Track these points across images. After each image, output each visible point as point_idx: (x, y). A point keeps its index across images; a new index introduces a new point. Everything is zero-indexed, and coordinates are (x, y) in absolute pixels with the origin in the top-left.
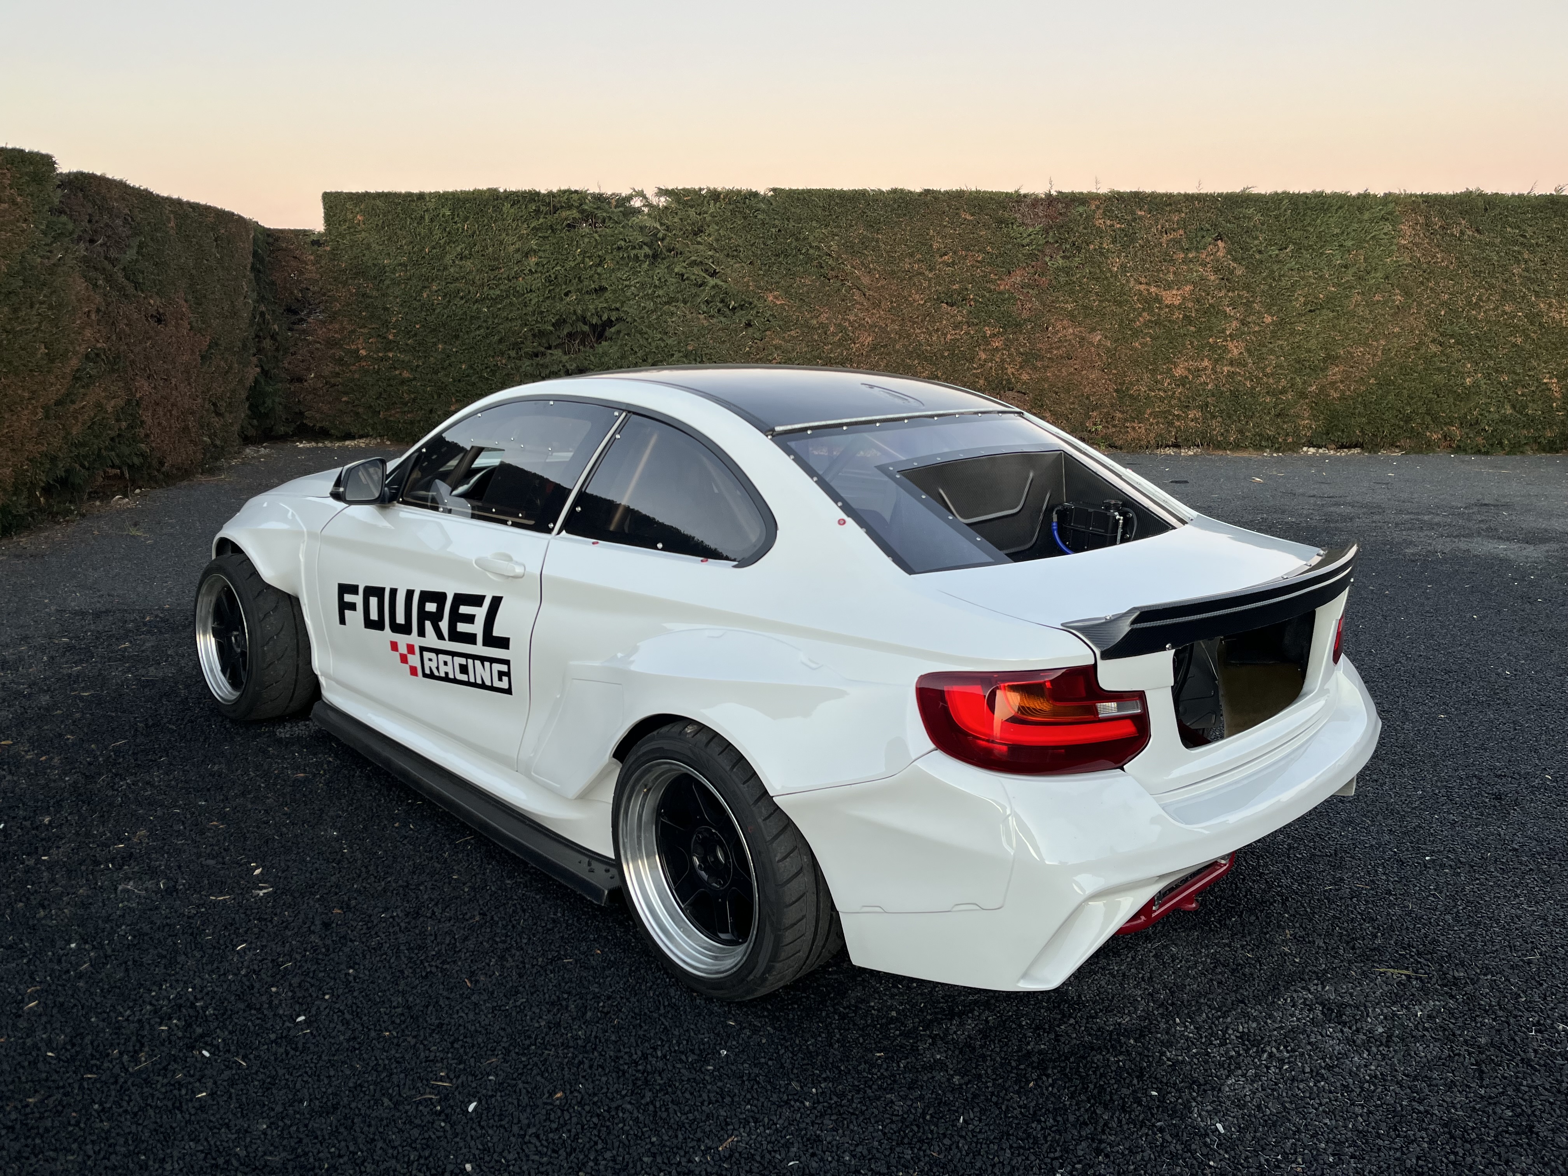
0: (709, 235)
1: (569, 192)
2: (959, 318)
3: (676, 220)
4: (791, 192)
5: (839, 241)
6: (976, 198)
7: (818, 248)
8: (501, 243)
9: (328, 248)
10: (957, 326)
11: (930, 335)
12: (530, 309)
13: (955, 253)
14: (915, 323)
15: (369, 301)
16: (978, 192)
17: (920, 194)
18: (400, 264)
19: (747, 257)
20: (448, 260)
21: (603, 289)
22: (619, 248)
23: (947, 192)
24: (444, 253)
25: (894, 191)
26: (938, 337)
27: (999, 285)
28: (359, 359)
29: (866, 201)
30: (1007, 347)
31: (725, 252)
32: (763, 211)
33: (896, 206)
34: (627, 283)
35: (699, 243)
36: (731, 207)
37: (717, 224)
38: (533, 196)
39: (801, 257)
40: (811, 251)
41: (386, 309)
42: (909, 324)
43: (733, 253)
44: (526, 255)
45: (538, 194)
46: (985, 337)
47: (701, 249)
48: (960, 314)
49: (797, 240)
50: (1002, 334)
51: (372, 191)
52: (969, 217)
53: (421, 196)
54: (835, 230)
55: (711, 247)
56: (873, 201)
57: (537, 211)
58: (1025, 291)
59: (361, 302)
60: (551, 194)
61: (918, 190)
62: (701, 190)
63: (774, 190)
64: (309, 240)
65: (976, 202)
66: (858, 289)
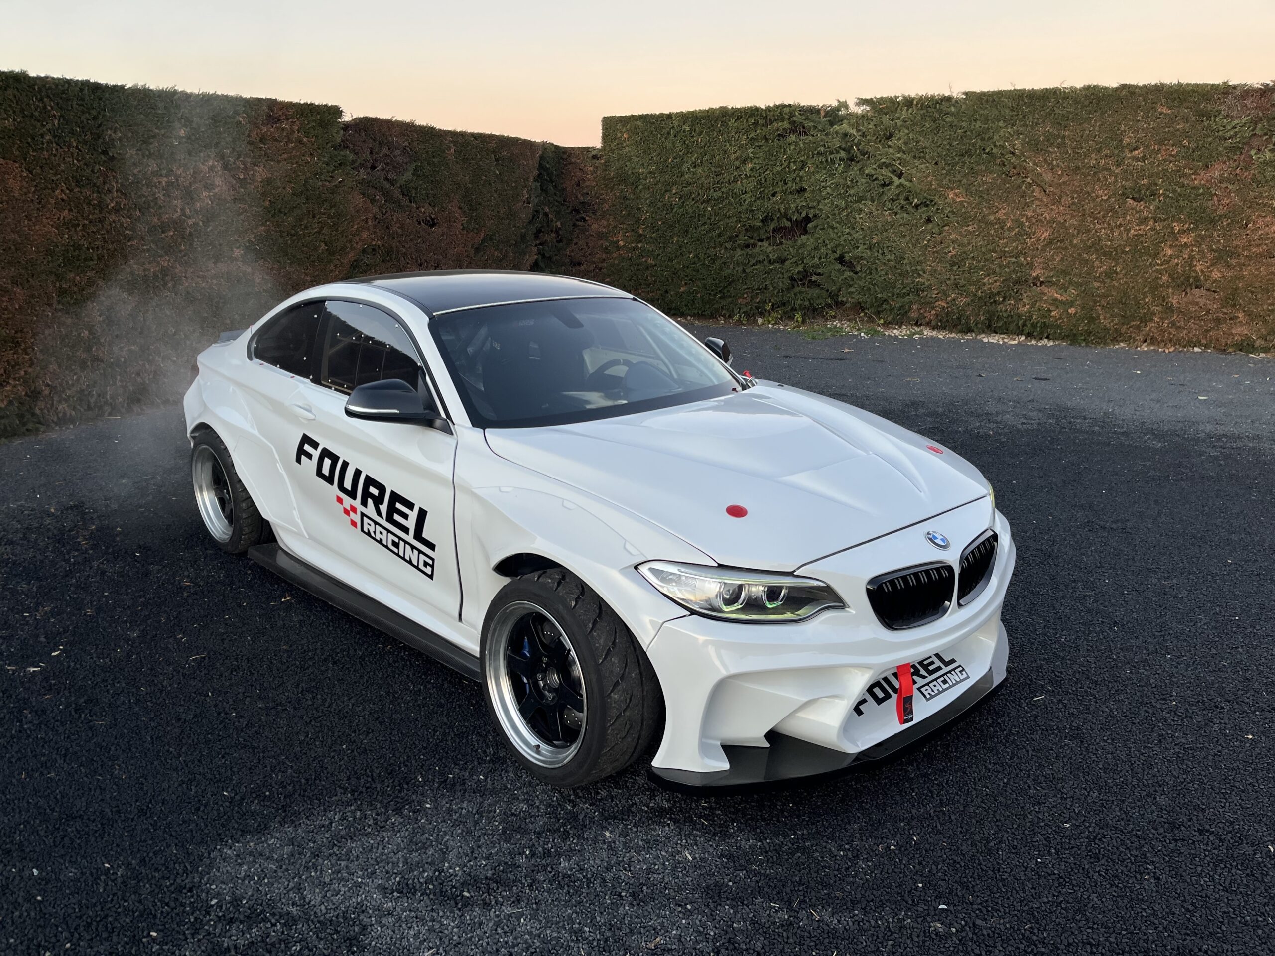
0: (899, 139)
1: (783, 106)
2: (1145, 214)
3: (870, 126)
4: (983, 94)
5: (1024, 140)
6: (1176, 91)
7: (1002, 147)
8: (725, 152)
9: (603, 161)
10: (1143, 221)
11: (1112, 231)
12: (744, 207)
13: (1147, 147)
14: (1097, 218)
15: (627, 202)
16: (1180, 85)
17: (1116, 89)
18: (651, 172)
19: (933, 158)
20: (685, 168)
21: (802, 190)
22: (820, 154)
23: (1145, 86)
24: (682, 162)
25: (1087, 88)
26: (1120, 233)
27: (1193, 180)
28: (618, 248)
29: (1056, 99)
30: (1198, 244)
31: (912, 154)
32: (952, 114)
33: (1087, 103)
34: (823, 184)
35: (889, 147)
36: (922, 112)
37: (908, 128)
38: (753, 112)
39: (984, 156)
40: (995, 151)
41: (639, 209)
42: (1089, 219)
43: (920, 154)
44: (744, 162)
45: (757, 109)
46: (1173, 233)
47: (890, 153)
48: (1147, 209)
49: (983, 140)
50: (1193, 230)
51: (636, 114)
52: (1166, 110)
53: (670, 116)
54: (1021, 129)
55: (900, 150)
56: (1064, 98)
57: (756, 124)
58: (1224, 186)
59: (622, 203)
60: (769, 109)
61: (1115, 85)
62: (897, 97)
63: (966, 93)
64: (590, 155)
65: (1175, 95)
66: (1039, 185)
